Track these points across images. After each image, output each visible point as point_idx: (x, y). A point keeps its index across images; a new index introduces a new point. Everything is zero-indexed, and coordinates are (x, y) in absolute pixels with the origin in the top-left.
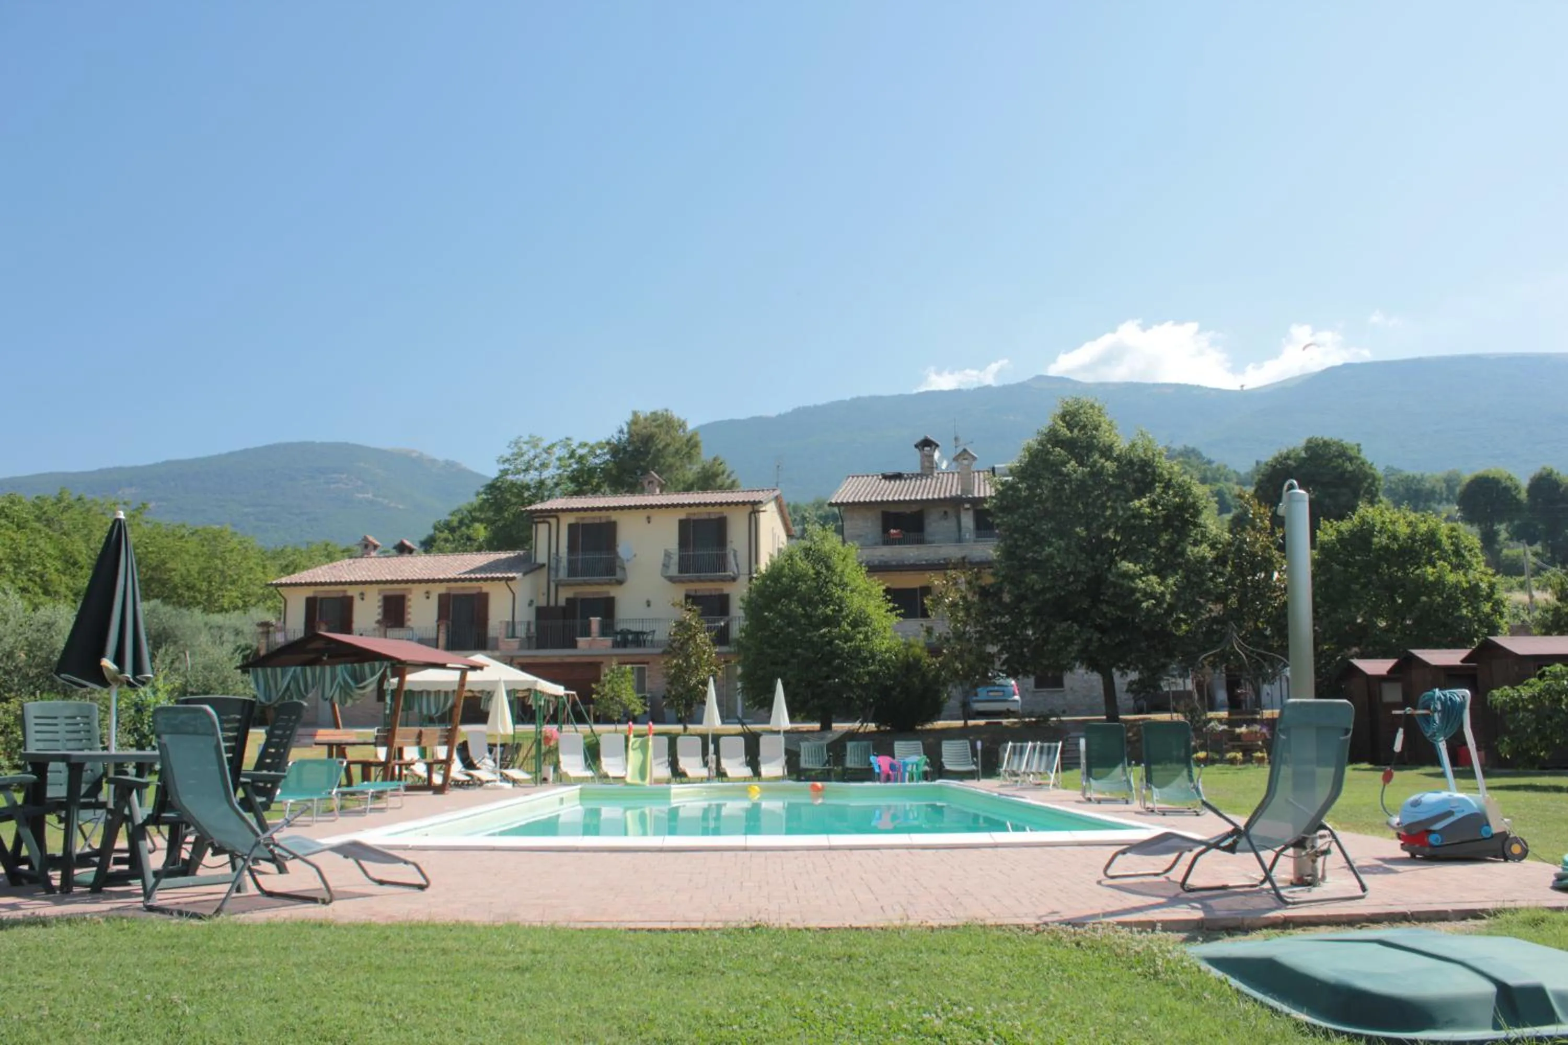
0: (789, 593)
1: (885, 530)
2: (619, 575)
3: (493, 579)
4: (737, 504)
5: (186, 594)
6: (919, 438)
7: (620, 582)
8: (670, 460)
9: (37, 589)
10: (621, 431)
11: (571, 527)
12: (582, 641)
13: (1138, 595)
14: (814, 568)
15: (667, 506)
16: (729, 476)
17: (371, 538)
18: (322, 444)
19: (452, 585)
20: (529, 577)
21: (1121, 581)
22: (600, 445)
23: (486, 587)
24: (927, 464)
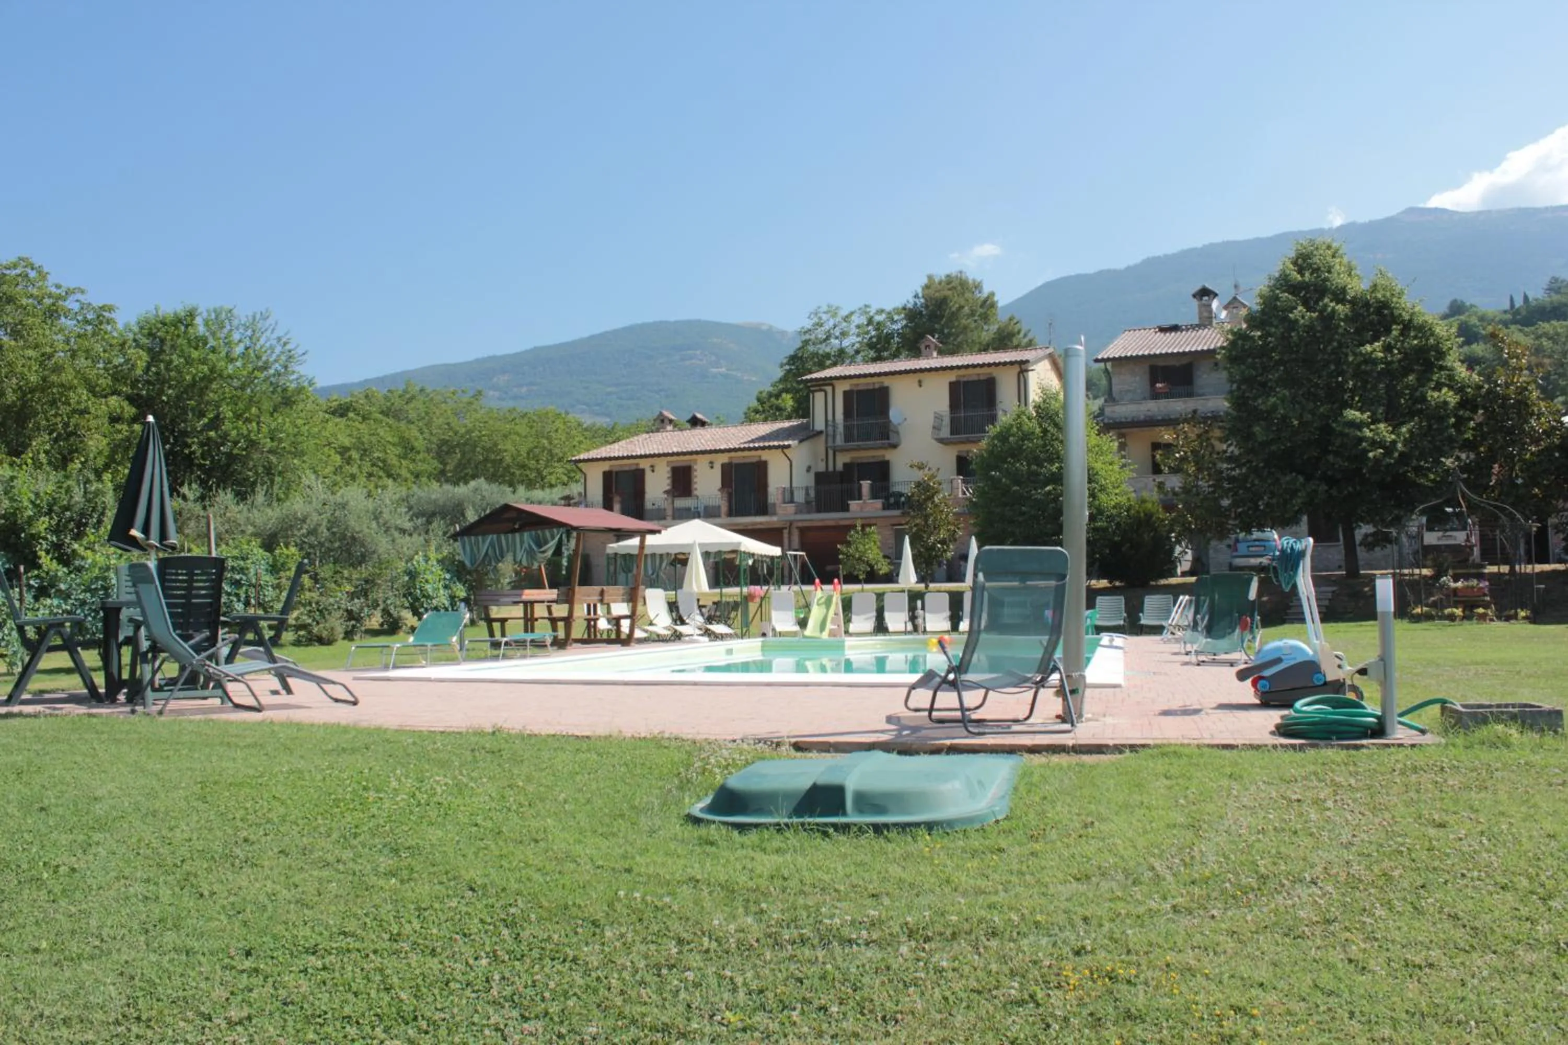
0: (1016, 453)
1: (1153, 383)
2: (893, 440)
3: (770, 448)
4: (1005, 364)
5: (518, 472)
6: (1198, 287)
7: (895, 446)
8: (964, 322)
9: (381, 473)
10: (916, 296)
11: (846, 394)
12: (854, 504)
13: (1364, 444)
14: (1041, 426)
15: (936, 369)
16: (1025, 335)
17: (666, 413)
18: (676, 322)
19: (733, 454)
20: (806, 444)
21: (1347, 431)
22: (897, 311)
23: (765, 455)
24: (1206, 314)
